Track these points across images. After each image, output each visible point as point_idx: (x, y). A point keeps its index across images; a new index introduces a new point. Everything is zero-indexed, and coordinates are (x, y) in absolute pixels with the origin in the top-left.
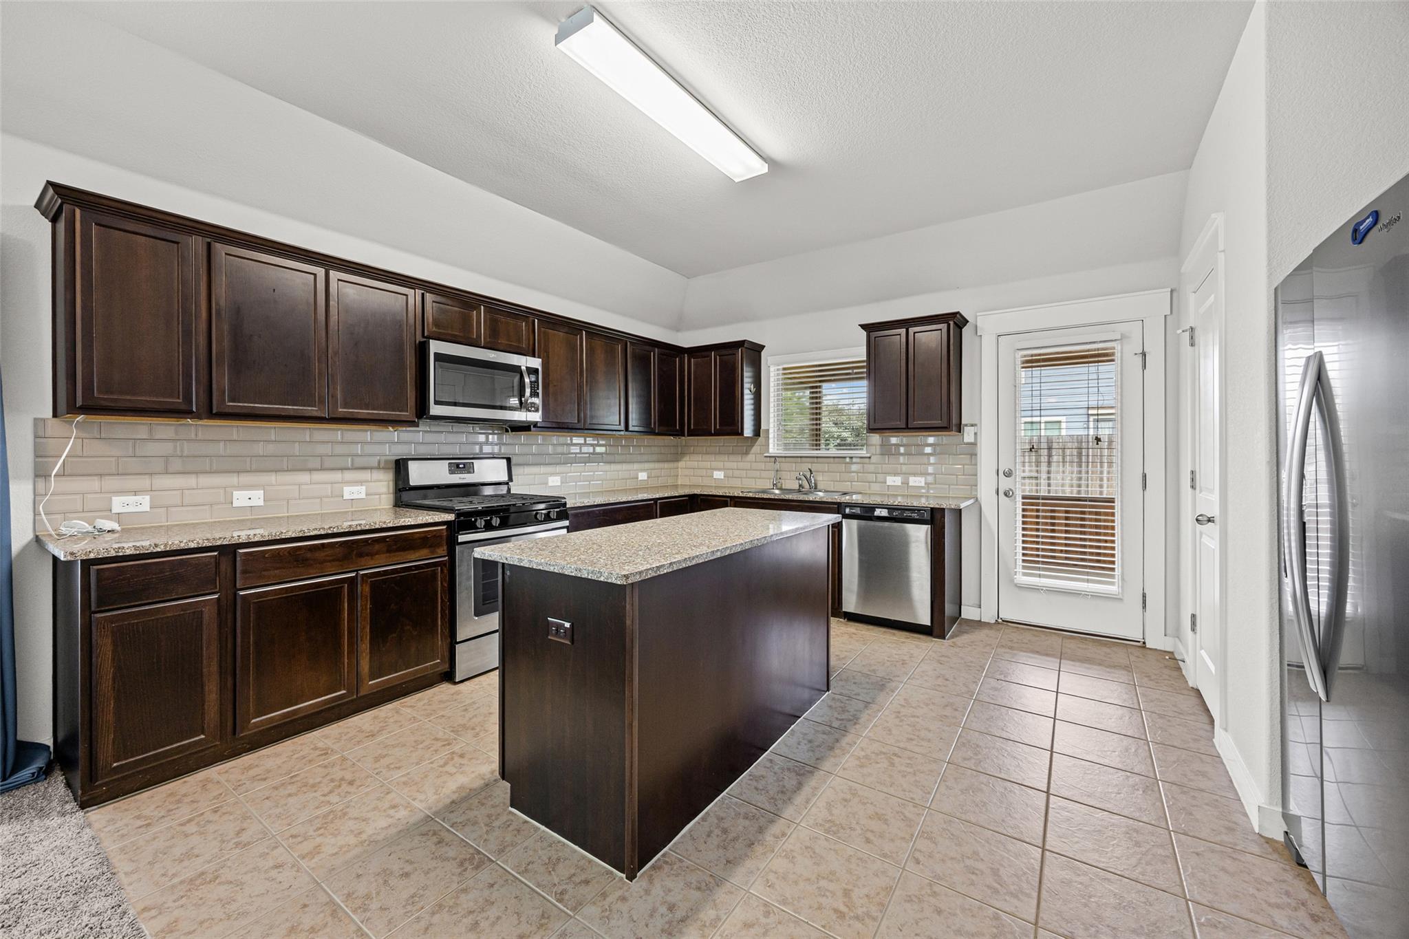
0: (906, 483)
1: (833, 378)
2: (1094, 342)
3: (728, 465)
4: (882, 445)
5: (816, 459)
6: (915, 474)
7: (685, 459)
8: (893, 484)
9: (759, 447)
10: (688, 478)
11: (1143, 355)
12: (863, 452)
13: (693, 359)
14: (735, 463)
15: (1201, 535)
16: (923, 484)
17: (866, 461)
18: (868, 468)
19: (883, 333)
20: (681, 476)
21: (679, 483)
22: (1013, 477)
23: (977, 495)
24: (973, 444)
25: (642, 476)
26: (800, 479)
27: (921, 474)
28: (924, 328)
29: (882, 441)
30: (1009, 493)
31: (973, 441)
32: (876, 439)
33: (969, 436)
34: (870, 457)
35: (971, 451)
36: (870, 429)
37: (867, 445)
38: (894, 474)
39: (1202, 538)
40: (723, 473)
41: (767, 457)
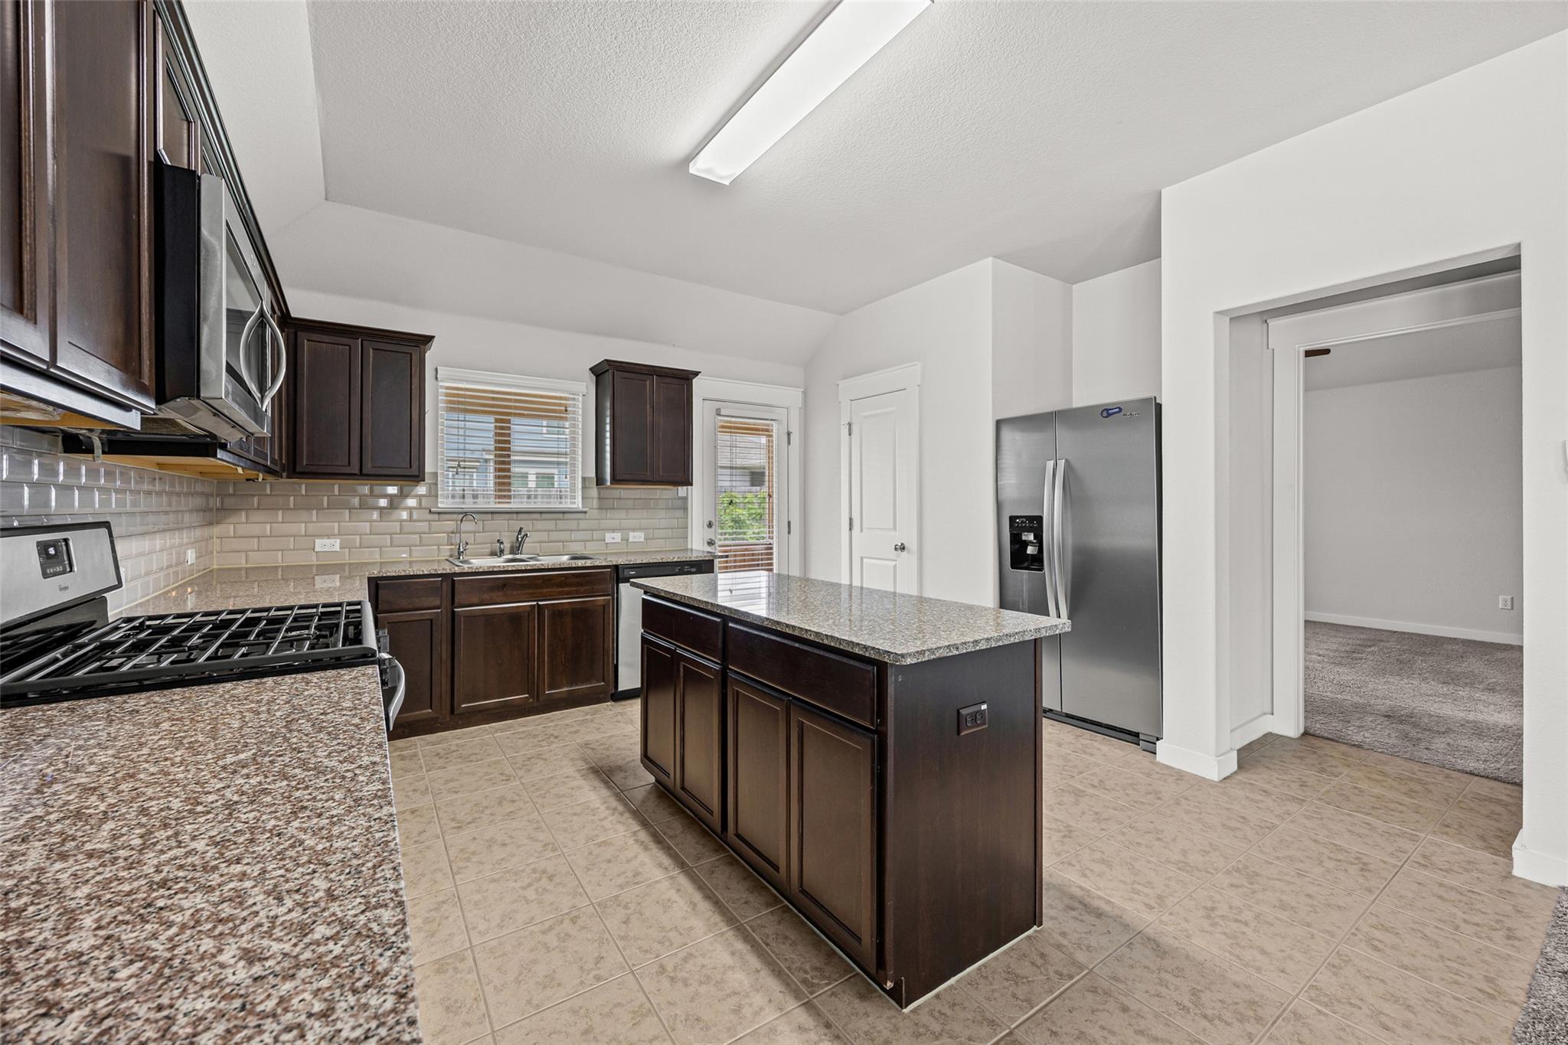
0: (626, 539)
1: (526, 412)
2: (767, 419)
3: (340, 527)
4: (600, 498)
5: (515, 515)
6: (634, 530)
7: (232, 520)
8: (613, 541)
9: (417, 498)
10: (243, 554)
11: (789, 434)
12: (575, 506)
13: (308, 340)
14: (366, 523)
15: (862, 559)
16: (642, 540)
17: (581, 516)
18: (583, 524)
19: (626, 375)
20: (218, 552)
21: (215, 567)
22: (713, 527)
23: (689, 547)
24: (685, 499)
25: (191, 556)
26: (502, 543)
27: (640, 529)
28: (667, 380)
29: (599, 493)
30: (711, 543)
31: (685, 495)
32: (594, 492)
33: (682, 491)
34: (586, 512)
35: (683, 505)
36: (615, 480)
37: (583, 498)
38: (614, 530)
39: (865, 560)
40: (338, 541)
41: (434, 513)
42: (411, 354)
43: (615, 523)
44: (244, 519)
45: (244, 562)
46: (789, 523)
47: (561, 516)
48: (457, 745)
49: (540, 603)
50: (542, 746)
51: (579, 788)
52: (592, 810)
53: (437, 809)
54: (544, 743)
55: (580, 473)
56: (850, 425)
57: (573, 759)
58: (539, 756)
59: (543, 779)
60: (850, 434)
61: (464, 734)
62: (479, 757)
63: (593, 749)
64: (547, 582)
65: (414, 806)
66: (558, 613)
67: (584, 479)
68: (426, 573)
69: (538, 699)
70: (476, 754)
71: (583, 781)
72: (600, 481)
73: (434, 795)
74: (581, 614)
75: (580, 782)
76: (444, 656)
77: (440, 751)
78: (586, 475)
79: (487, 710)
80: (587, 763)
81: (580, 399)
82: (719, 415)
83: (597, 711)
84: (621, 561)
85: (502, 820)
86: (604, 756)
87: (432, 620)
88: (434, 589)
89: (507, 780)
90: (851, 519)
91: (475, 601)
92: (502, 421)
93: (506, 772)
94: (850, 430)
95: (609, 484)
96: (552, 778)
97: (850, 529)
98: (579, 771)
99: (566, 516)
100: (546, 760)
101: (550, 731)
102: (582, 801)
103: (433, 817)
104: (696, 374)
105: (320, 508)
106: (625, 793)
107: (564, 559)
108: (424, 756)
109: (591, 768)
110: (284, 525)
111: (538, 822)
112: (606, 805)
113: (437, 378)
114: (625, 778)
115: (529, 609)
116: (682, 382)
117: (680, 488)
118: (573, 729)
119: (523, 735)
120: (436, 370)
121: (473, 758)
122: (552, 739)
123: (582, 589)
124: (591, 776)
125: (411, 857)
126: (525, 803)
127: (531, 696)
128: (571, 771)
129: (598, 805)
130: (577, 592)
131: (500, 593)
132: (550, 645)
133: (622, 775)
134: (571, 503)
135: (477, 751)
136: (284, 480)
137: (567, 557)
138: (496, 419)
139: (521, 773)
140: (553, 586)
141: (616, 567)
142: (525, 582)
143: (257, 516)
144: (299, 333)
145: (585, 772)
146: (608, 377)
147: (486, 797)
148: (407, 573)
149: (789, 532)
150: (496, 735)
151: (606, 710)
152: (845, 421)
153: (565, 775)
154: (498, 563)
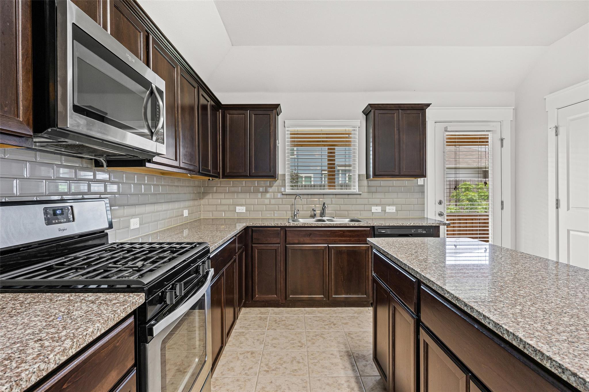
0: (384, 211)
2: (484, 131)
3: (248, 201)
4: (368, 186)
5: (322, 196)
6: (389, 205)
7: (206, 197)
8: (376, 211)
9: (277, 187)
10: (211, 212)
11: (502, 140)
12: (355, 191)
13: (229, 114)
14: (255, 200)
15: (568, 231)
16: (394, 211)
17: (359, 196)
18: (359, 201)
19: (381, 111)
20: (203, 211)
21: (202, 217)
22: (443, 204)
23: (426, 216)
24: (423, 186)
25: (186, 213)
26: (315, 211)
27: (393, 205)
28: (409, 112)
29: (368, 183)
30: (441, 214)
31: (423, 184)
32: (365, 182)
33: (420, 181)
34: (360, 194)
35: (422, 189)
36: (375, 175)
37: (358, 186)
38: (377, 205)
39: (571, 232)
40: (245, 207)
41: (284, 195)
42: (270, 114)
43: (377, 201)
44: (211, 197)
45: (211, 216)
46: (502, 203)
47: (347, 196)
48: (286, 317)
49: (329, 245)
50: (325, 328)
51: (336, 365)
52: (339, 385)
53: (263, 355)
54: (327, 327)
55: (357, 172)
56: (557, 128)
57: (339, 342)
58: (322, 335)
59: (318, 352)
60: (557, 135)
61: (291, 311)
62: (293, 327)
63: (352, 338)
64: (334, 234)
65: (254, 350)
66: (339, 251)
67: (359, 175)
68: (273, 225)
69: (328, 299)
70: (292, 325)
71: (339, 360)
72: (368, 177)
73: (265, 345)
74: (353, 253)
75: (338, 360)
76: (282, 269)
77: (277, 319)
78: (360, 173)
79: (304, 300)
80: (346, 348)
81: (357, 129)
82: (446, 131)
83: (361, 312)
84: (375, 224)
85: (289, 374)
86: (357, 345)
87: (276, 250)
88: (277, 234)
89: (301, 347)
90: (557, 201)
91: (296, 241)
92: (331, 149)
93: (302, 341)
94: (556, 131)
95: (372, 178)
96: (324, 352)
97: (557, 208)
98: (340, 351)
99: (350, 196)
100: (324, 338)
101: (332, 320)
102: (334, 375)
103: (259, 360)
104: (428, 105)
105: (250, 192)
106: (362, 378)
107: (346, 221)
108: (270, 320)
109: (348, 352)
110: (237, 200)
111: (306, 382)
112: (348, 384)
113: (285, 126)
114: (365, 366)
115: (323, 248)
116: (418, 112)
117: (419, 179)
118: (345, 321)
119: (318, 319)
120: (284, 122)
121: (290, 327)
122: (332, 325)
123: (353, 239)
124: (346, 358)
125: (240, 383)
126: (305, 365)
127: (325, 297)
128: (335, 350)
129: (343, 382)
130: (350, 241)
131: (308, 238)
132: (335, 269)
133: (364, 363)
134: (353, 189)
135: (293, 323)
136: (221, 180)
137: (348, 220)
138: (328, 148)
139: (309, 344)
140: (336, 236)
141: (373, 227)
142: (321, 233)
143: (216, 196)
144: (225, 111)
145: (343, 354)
146: (372, 114)
147: (287, 355)
148: (265, 225)
149: (502, 208)
150: (306, 315)
151: (367, 312)
152: (552, 125)
153: (331, 352)
154: (311, 222)
